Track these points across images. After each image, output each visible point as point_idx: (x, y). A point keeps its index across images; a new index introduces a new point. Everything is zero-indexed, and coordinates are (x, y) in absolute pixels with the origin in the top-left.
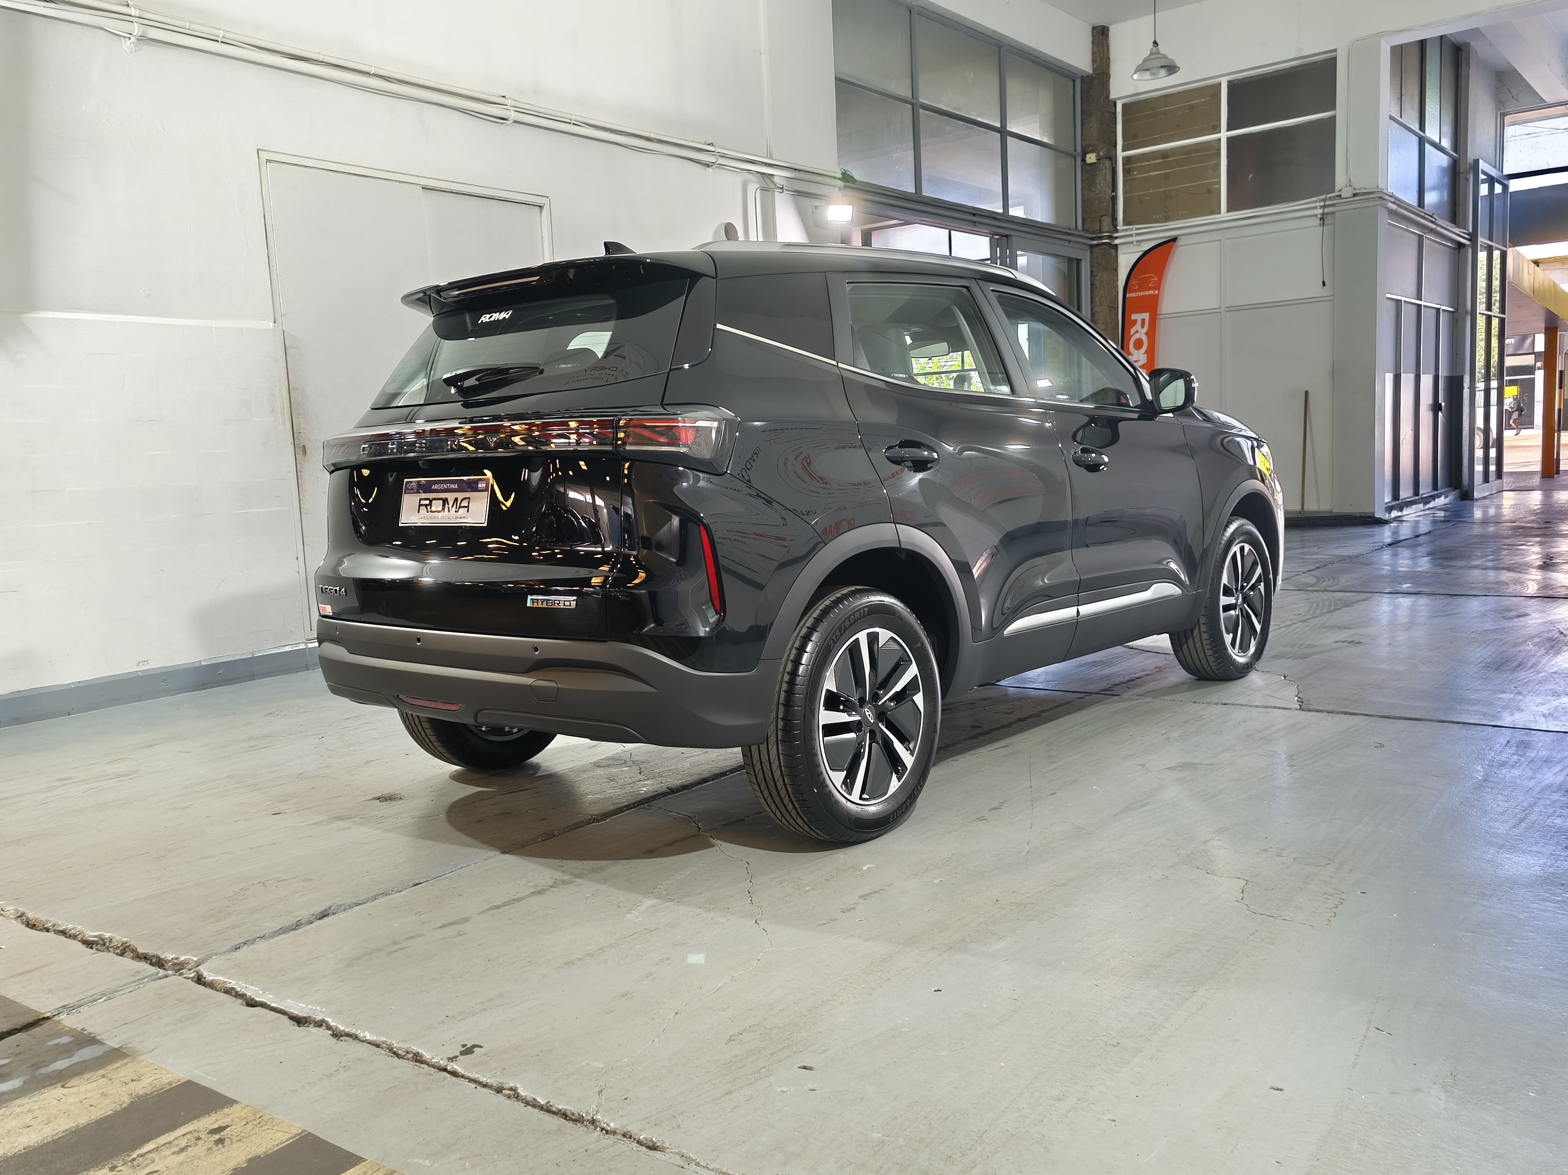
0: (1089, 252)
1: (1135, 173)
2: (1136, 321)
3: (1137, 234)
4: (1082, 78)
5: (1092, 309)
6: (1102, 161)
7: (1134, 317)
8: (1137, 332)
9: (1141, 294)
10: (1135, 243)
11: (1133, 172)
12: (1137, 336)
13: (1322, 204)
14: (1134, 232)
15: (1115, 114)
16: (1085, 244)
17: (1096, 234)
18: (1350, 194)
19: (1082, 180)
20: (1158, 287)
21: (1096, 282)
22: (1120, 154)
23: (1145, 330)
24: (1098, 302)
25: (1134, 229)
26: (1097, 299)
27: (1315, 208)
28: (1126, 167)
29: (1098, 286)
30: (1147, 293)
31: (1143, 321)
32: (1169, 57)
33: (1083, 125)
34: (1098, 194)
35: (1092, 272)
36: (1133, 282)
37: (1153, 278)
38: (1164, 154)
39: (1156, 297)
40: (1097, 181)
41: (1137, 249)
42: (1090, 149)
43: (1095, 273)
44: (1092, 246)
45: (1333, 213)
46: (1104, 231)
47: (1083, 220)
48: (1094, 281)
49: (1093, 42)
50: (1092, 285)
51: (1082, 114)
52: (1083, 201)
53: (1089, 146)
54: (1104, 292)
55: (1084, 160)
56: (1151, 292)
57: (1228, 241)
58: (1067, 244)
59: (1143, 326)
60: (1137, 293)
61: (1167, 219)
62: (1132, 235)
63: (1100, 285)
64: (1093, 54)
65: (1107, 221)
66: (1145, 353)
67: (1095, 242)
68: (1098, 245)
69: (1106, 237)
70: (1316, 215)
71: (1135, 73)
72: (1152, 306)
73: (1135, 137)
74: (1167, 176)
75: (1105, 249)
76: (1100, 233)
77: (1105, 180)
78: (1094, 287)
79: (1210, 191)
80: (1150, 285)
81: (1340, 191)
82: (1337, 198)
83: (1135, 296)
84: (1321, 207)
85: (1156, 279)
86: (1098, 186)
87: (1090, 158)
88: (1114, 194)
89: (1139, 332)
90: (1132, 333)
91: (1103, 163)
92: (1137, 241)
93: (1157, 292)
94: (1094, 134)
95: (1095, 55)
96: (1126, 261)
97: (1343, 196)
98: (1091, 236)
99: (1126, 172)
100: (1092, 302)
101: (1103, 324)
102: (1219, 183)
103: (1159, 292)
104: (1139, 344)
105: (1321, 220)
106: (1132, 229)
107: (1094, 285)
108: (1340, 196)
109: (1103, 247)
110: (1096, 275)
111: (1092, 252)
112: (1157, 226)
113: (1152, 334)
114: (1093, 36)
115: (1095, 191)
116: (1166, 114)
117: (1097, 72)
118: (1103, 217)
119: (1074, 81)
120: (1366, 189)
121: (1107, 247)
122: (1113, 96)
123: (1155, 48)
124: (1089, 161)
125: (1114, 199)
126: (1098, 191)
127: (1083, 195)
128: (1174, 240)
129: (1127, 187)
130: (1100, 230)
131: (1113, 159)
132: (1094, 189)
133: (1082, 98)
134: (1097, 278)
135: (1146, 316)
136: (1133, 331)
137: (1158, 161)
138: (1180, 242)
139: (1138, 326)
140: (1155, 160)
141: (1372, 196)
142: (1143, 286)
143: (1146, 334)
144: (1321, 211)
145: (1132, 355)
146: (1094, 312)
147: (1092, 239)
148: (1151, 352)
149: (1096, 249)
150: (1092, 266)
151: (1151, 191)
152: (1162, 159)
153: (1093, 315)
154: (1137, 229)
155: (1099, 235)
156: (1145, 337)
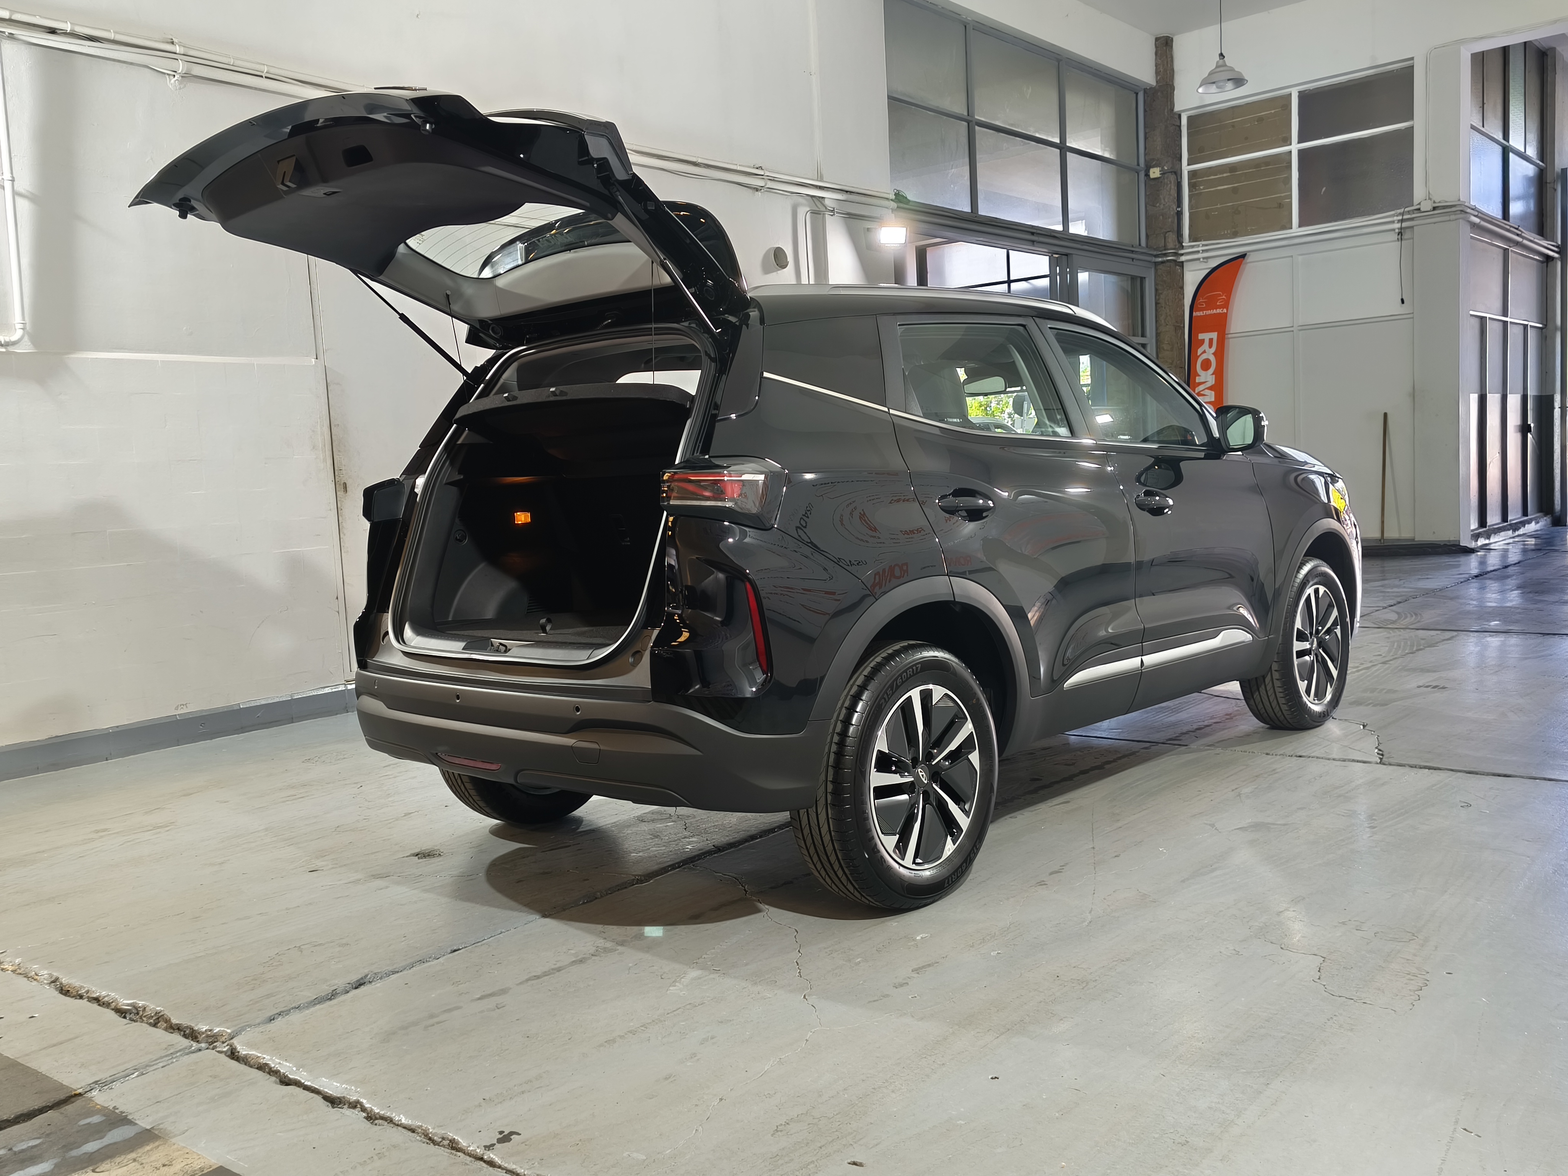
0: (1153, 270)
1: (1202, 187)
2: (1203, 341)
3: (1204, 251)
4: (1145, 91)
5: (1157, 329)
6: (1166, 175)
7: (1201, 336)
8: (1204, 352)
9: (1209, 312)
10: (1202, 260)
11: (1199, 187)
12: (1204, 356)
13: (1400, 218)
14: (1200, 249)
15: (1180, 126)
16: (1149, 262)
17: (1161, 251)
18: (1429, 208)
19: (1146, 195)
20: (1226, 305)
21: (1161, 301)
22: (1186, 168)
23: (1213, 350)
24: (1163, 321)
25: (1200, 246)
26: (1162, 318)
27: (1393, 222)
28: (1192, 181)
29: (1163, 305)
30: (1215, 311)
31: (1211, 340)
32: (1236, 70)
33: (1146, 138)
34: (1163, 209)
35: (1156, 290)
36: (1200, 300)
37: (1220, 295)
38: (1232, 168)
39: (1225, 315)
40: (1161, 197)
41: (1204, 266)
42: (1154, 163)
43: (1160, 292)
44: (1156, 264)
45: (1412, 227)
46: (1169, 247)
47: (1147, 236)
48: (1159, 299)
49: (1156, 54)
50: (1157, 304)
51: (1145, 127)
52: (1147, 217)
53: (1153, 160)
54: (1170, 311)
55: (1147, 175)
56: (1219, 311)
57: (1300, 258)
58: (1130, 261)
59: (1210, 346)
60: (1205, 312)
61: (1235, 235)
62: (1198, 252)
63: (1166, 303)
64: (1156, 66)
65: (1172, 237)
66: (1212, 374)
67: (1160, 259)
68: (1162, 262)
69: (1171, 254)
70: (1394, 230)
71: (1200, 86)
72: (1220, 324)
73: (1201, 150)
74: (1235, 190)
75: (1170, 267)
76: (1165, 250)
77: (1170, 195)
78: (1159, 305)
79: (1280, 206)
80: (1218, 304)
81: (1419, 204)
82: (1415, 212)
83: (1202, 314)
84: (1399, 221)
85: (1224, 297)
86: (1163, 201)
87: (1154, 173)
88: (1179, 209)
89: (1206, 352)
90: (1199, 353)
91: (1167, 178)
92: (1204, 258)
93: (1225, 311)
94: (1158, 148)
95: (1159, 66)
96: (1192, 278)
97: (1422, 209)
98: (1155, 253)
99: (1191, 186)
100: (1156, 321)
101: (1169, 344)
102: (1290, 197)
103: (1227, 310)
104: (1206, 365)
105: (1398, 235)
106: (1198, 246)
107: (1158, 303)
108: (1419, 209)
109: (1168, 264)
110: (1162, 293)
111: (1156, 270)
112: (1224, 243)
113: (1220, 354)
114: (1156, 47)
115: (1159, 207)
116: (1233, 126)
117: (1161, 84)
118: (1168, 233)
119: (1137, 94)
120: (1446, 202)
121: (1172, 264)
122: (1177, 108)
123: (1221, 60)
124: (1152, 176)
125: (1179, 214)
126: (1162, 206)
127: (1146, 211)
128: (1243, 256)
129: (1193, 201)
130: (1165, 246)
131: (1178, 173)
132: (1158, 204)
133: (1145, 111)
134: (1162, 296)
135: (1214, 335)
136: (1200, 351)
137: (1225, 175)
138: (1249, 259)
139: (1206, 346)
140: (1223, 174)
141: (1453, 209)
142: (1211, 305)
143: (1214, 354)
144: (1398, 225)
145: (1199, 376)
146: (1158, 331)
147: (1156, 256)
148: (1219, 374)
149: (1161, 267)
150: (1156, 284)
151: (1219, 206)
152: (1230, 172)
153: (1158, 335)
154: (1203, 245)
155: (1164, 252)
156: (1213, 359)
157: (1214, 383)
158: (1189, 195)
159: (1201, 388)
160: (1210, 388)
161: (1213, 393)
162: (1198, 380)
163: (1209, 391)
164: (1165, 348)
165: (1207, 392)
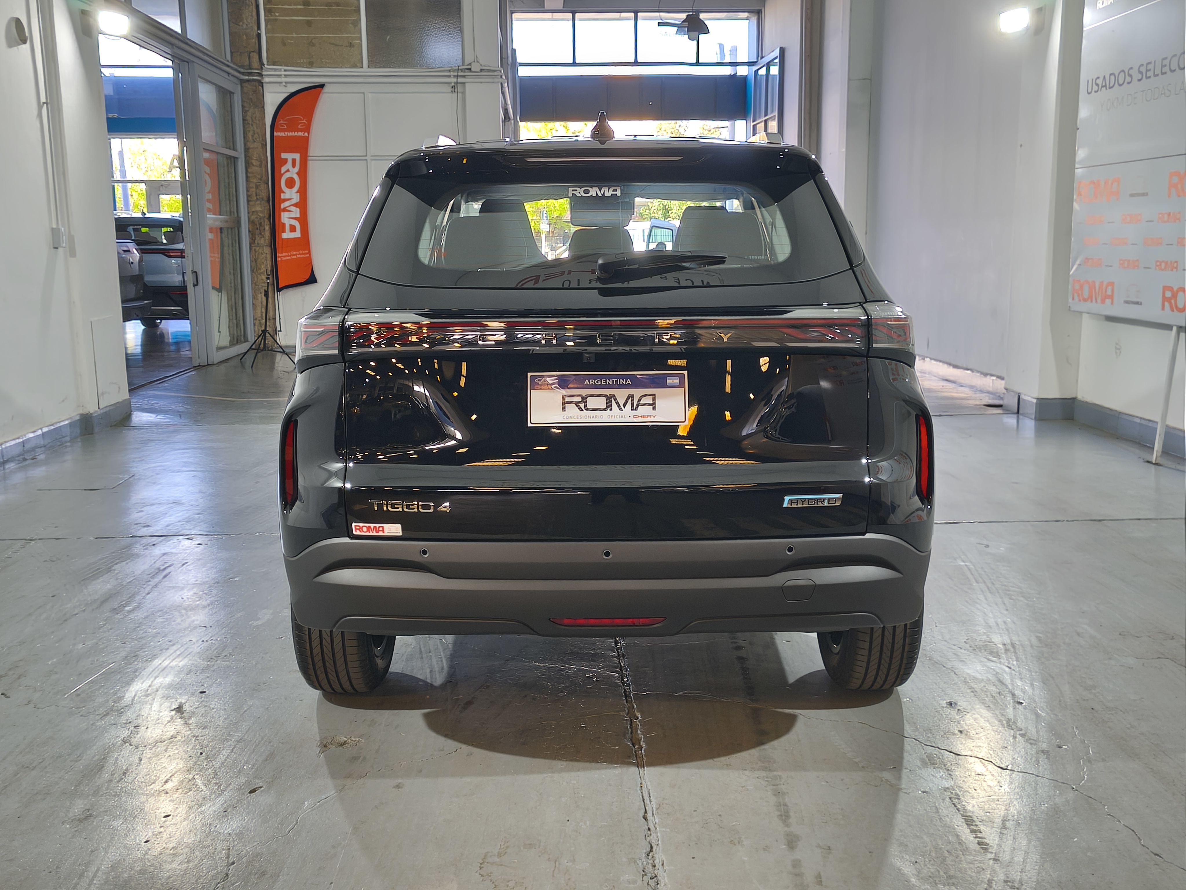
0: (239, 86)
1: (277, 14)
2: (285, 161)
3: (286, 76)
5: (245, 145)
7: (284, 156)
8: (288, 171)
9: (290, 134)
10: (284, 84)
11: (274, 13)
12: (288, 175)
13: (456, 74)
14: (283, 73)
16: (237, 78)
17: (247, 70)
18: (479, 70)
19: (228, 12)
20: (308, 129)
21: (248, 118)
23: (297, 169)
24: (251, 138)
25: (282, 70)
26: (250, 134)
27: (449, 76)
28: (268, 6)
29: (250, 122)
30: (296, 134)
31: (294, 161)
34: (246, 29)
35: (243, 107)
36: (281, 121)
37: (301, 120)
39: (306, 140)
40: (244, 16)
41: (283, 89)
43: (247, 109)
44: (242, 81)
45: (464, 83)
46: (254, 67)
47: (232, 53)
48: (246, 116)
50: (244, 120)
52: (231, 34)
54: (257, 128)
56: (300, 134)
57: (370, 95)
58: (226, 75)
59: (294, 166)
60: (286, 133)
61: (311, 64)
62: (280, 76)
63: (252, 121)
65: (255, 56)
66: (297, 192)
67: (247, 77)
68: (248, 81)
69: (256, 74)
70: (450, 83)
72: (302, 146)
74: (309, 23)
75: (256, 86)
76: (251, 69)
77: (252, 16)
78: (246, 122)
79: (351, 45)
80: (299, 127)
81: (470, 64)
82: (467, 71)
83: (284, 135)
84: (454, 76)
85: (305, 121)
86: (246, 21)
88: (259, 32)
89: (290, 171)
90: (283, 171)
92: (286, 83)
93: (306, 134)
96: (272, 99)
97: (473, 69)
98: (242, 70)
100: (244, 137)
101: (257, 160)
102: (360, 39)
103: (309, 134)
104: (290, 183)
105: (452, 87)
106: (280, 70)
107: (245, 120)
108: (470, 69)
109: (254, 83)
110: (248, 111)
111: (242, 87)
112: (305, 71)
113: (303, 173)
115: (242, 26)
118: (252, 53)
120: (490, 66)
125: (259, 36)
126: (245, 26)
127: (229, 27)
128: (322, 86)
129: (269, 26)
130: (249, 66)
132: (241, 23)
134: (248, 113)
135: (297, 156)
136: (283, 169)
137: (299, 7)
138: (326, 89)
139: (289, 165)
140: (297, 5)
141: (495, 73)
142: (292, 127)
143: (298, 174)
144: (455, 80)
145: (284, 192)
146: (247, 147)
147: (243, 74)
148: (303, 192)
149: (246, 84)
150: (243, 101)
151: (294, 35)
152: (304, 5)
153: (247, 150)
154: (285, 70)
155: (250, 71)
156: (296, 178)
157: (298, 200)
158: (265, 20)
159: (287, 204)
160: (295, 205)
161: (298, 210)
162: (283, 196)
163: (295, 208)
164: (254, 164)
165: (293, 208)
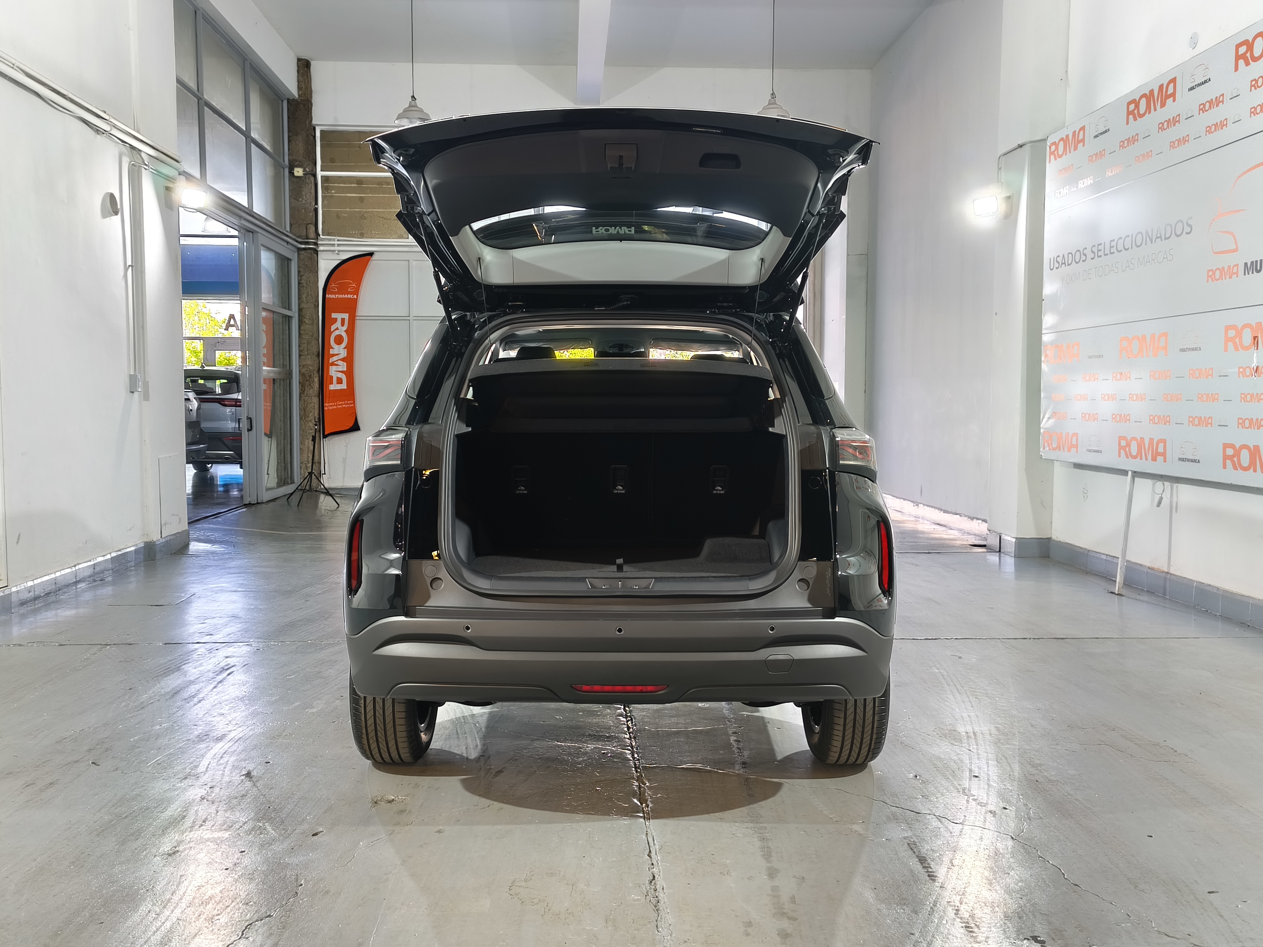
0: (296, 254)
1: (333, 192)
2: (335, 320)
3: (339, 245)
4: (288, 100)
5: (299, 305)
6: (307, 176)
7: (334, 315)
8: (337, 329)
9: (341, 296)
10: (337, 252)
11: (331, 190)
12: (337, 333)
14: (336, 243)
15: (315, 137)
16: (295, 246)
17: (304, 239)
19: (290, 189)
20: (357, 292)
21: (302, 281)
22: (320, 174)
23: (345, 328)
24: (304, 299)
25: (336, 240)
26: (304, 296)
28: (325, 185)
29: (305, 285)
30: (346, 296)
31: (343, 320)
32: (425, 111)
33: (289, 141)
34: (304, 204)
35: (299, 272)
36: (332, 285)
37: (351, 284)
38: (360, 181)
39: (355, 301)
40: (304, 193)
41: (336, 257)
42: (297, 163)
43: (302, 274)
44: (299, 249)
46: (310, 237)
47: (291, 225)
48: (301, 280)
49: (298, 71)
50: (299, 283)
51: (289, 131)
52: (291, 208)
53: (296, 161)
55: (291, 173)
56: (349, 296)
57: (415, 262)
58: (285, 244)
59: (343, 325)
60: (337, 295)
61: (362, 235)
62: (333, 245)
63: (307, 284)
64: (298, 81)
65: (312, 228)
66: (345, 348)
67: (304, 246)
68: (305, 249)
69: (312, 243)
72: (351, 307)
73: (332, 160)
74: (361, 199)
75: (311, 254)
77: (311, 193)
78: (301, 285)
80: (349, 290)
83: (334, 297)
85: (354, 285)
86: (304, 197)
87: (298, 172)
88: (316, 206)
89: (339, 329)
90: (332, 329)
91: (309, 179)
92: (339, 251)
93: (355, 297)
94: (300, 152)
95: (300, 83)
96: (325, 265)
98: (300, 240)
99: (324, 189)
100: (299, 298)
101: (309, 319)
103: (357, 297)
104: (339, 339)
106: (334, 240)
107: (301, 283)
109: (309, 251)
110: (303, 275)
111: (299, 255)
112: (356, 241)
113: (351, 332)
114: (298, 66)
115: (301, 201)
116: (360, 147)
117: (302, 98)
118: (310, 225)
119: (282, 101)
121: (312, 252)
122: (314, 122)
123: (413, 102)
124: (296, 174)
125: (316, 210)
126: (304, 202)
127: (290, 203)
128: (371, 254)
129: (326, 202)
130: (306, 236)
131: (315, 175)
132: (300, 199)
133: (289, 118)
134: (303, 277)
135: (346, 316)
137: (353, 185)
138: (375, 257)
139: (338, 324)
142: (343, 289)
143: (346, 332)
145: (333, 348)
146: (301, 307)
147: (301, 243)
148: (350, 348)
149: (303, 252)
150: (299, 267)
151: (348, 210)
152: (357, 184)
153: (300, 310)
154: (338, 240)
155: (307, 240)
156: (344, 335)
157: (346, 355)
158: (322, 196)
159: (335, 358)
160: (343, 360)
161: (345, 364)
162: (332, 352)
163: (342, 362)
164: (307, 322)
165: (340, 363)
